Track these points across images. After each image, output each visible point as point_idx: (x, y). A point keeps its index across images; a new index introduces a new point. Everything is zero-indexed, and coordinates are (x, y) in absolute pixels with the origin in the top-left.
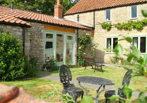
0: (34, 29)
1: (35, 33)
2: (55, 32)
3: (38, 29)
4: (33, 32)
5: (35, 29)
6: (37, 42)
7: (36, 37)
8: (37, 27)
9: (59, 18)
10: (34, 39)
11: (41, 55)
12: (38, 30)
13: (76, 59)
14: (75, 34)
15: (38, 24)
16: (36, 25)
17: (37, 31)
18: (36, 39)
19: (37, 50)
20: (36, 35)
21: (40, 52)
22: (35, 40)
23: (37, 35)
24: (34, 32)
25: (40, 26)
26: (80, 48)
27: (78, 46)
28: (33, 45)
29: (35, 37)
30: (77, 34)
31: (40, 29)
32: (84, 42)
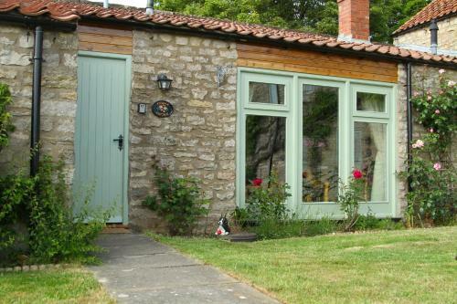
0: (186, 63)
1: (192, 79)
2: (296, 75)
3: (210, 62)
4: (183, 76)
5: (194, 62)
6: (202, 115)
7: (196, 95)
8: (205, 57)
9: (354, 37)
10: (190, 104)
11: (223, 171)
12: (209, 67)
13: (403, 194)
14: (395, 86)
15: (207, 43)
16: (195, 48)
17: (204, 71)
18: (199, 104)
19: (200, 150)
20: (196, 87)
21: (217, 158)
22: (193, 107)
23: (200, 86)
24: (189, 75)
25: (218, 50)
26: (420, 143)
27: (410, 138)
28: (183, 128)
29: (191, 95)
30: (409, 87)
31: (216, 61)
32: (437, 117)
